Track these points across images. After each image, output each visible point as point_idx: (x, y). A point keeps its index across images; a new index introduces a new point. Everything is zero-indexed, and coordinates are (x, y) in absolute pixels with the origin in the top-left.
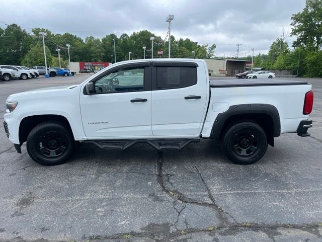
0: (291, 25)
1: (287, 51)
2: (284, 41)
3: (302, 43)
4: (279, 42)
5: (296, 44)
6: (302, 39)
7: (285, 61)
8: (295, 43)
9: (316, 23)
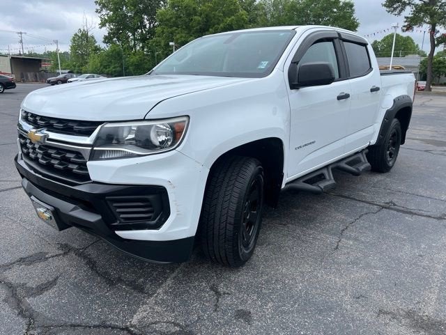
0: (97, 11)
1: (97, 49)
2: (89, 34)
3: (115, 39)
4: (82, 34)
5: (108, 39)
6: (114, 33)
7: (101, 62)
8: (106, 38)
9: (129, 14)
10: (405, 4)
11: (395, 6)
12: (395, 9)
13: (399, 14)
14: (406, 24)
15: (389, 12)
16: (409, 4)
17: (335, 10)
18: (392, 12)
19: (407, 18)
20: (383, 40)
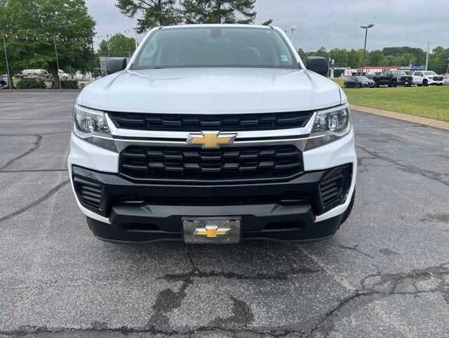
10: (136, 7)
11: (128, 8)
12: (128, 11)
13: (132, 16)
14: (139, 26)
15: (123, 13)
16: (140, 7)
17: (66, 5)
18: (126, 13)
19: (139, 20)
20: (111, 40)
